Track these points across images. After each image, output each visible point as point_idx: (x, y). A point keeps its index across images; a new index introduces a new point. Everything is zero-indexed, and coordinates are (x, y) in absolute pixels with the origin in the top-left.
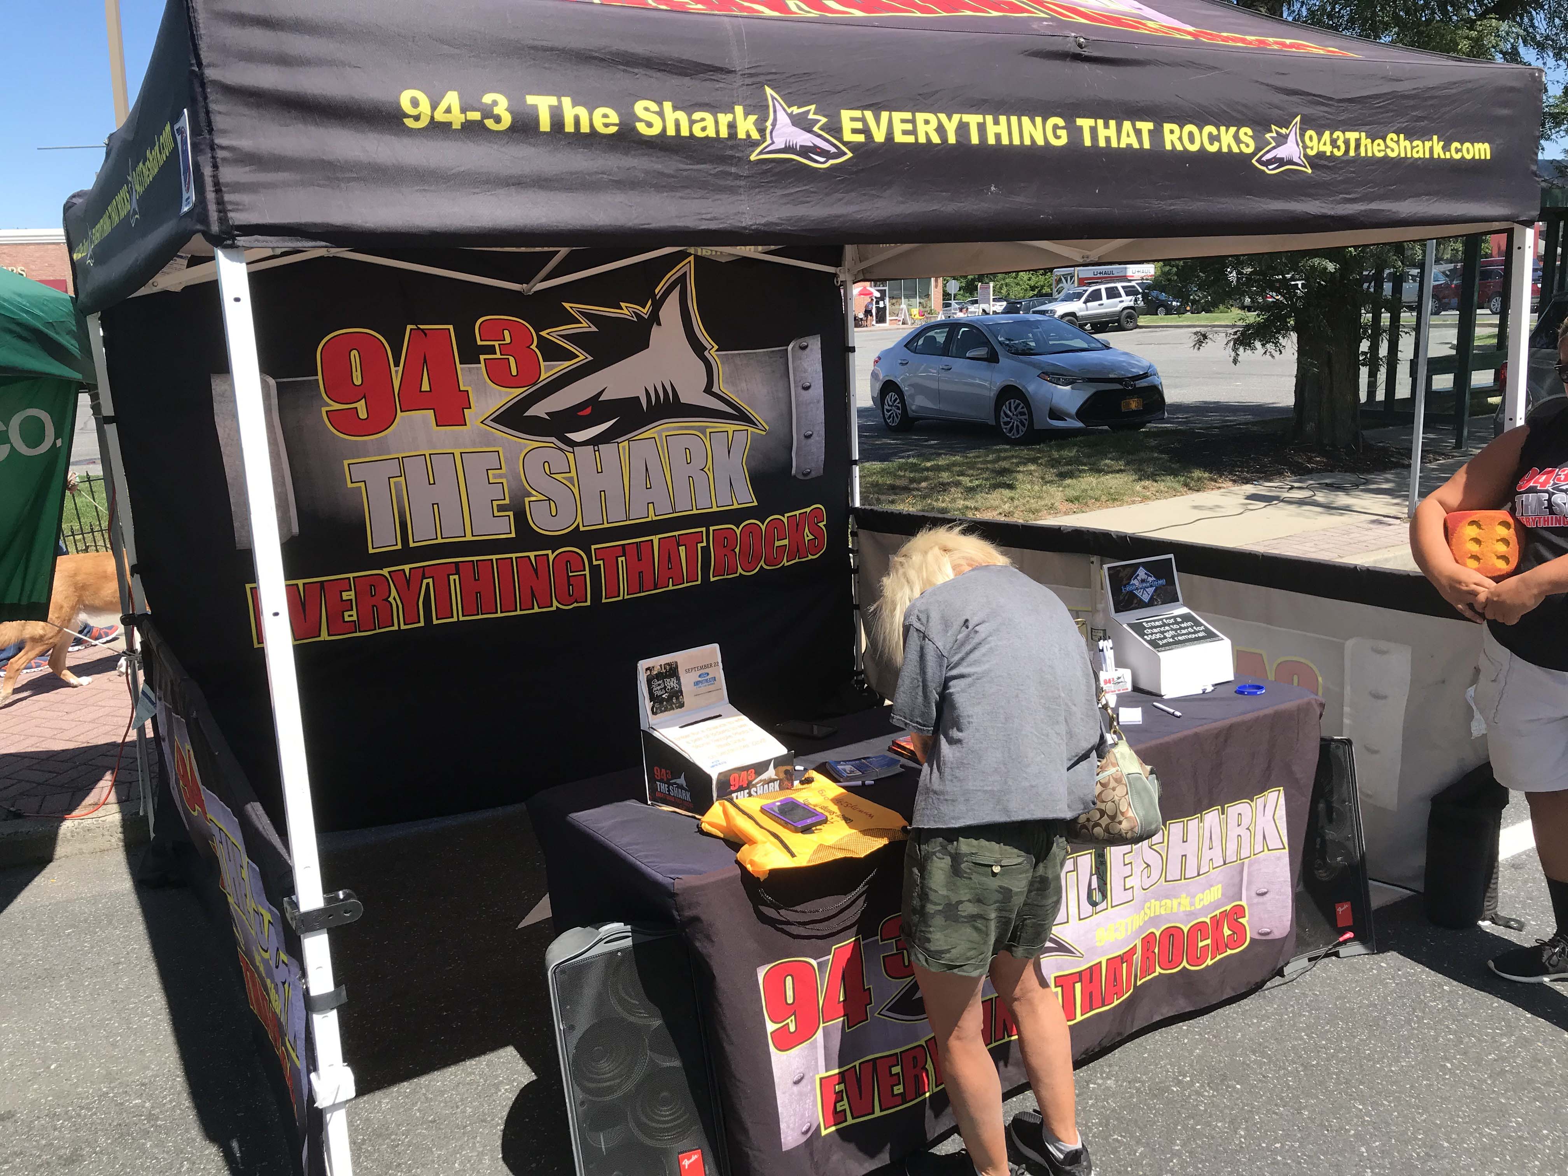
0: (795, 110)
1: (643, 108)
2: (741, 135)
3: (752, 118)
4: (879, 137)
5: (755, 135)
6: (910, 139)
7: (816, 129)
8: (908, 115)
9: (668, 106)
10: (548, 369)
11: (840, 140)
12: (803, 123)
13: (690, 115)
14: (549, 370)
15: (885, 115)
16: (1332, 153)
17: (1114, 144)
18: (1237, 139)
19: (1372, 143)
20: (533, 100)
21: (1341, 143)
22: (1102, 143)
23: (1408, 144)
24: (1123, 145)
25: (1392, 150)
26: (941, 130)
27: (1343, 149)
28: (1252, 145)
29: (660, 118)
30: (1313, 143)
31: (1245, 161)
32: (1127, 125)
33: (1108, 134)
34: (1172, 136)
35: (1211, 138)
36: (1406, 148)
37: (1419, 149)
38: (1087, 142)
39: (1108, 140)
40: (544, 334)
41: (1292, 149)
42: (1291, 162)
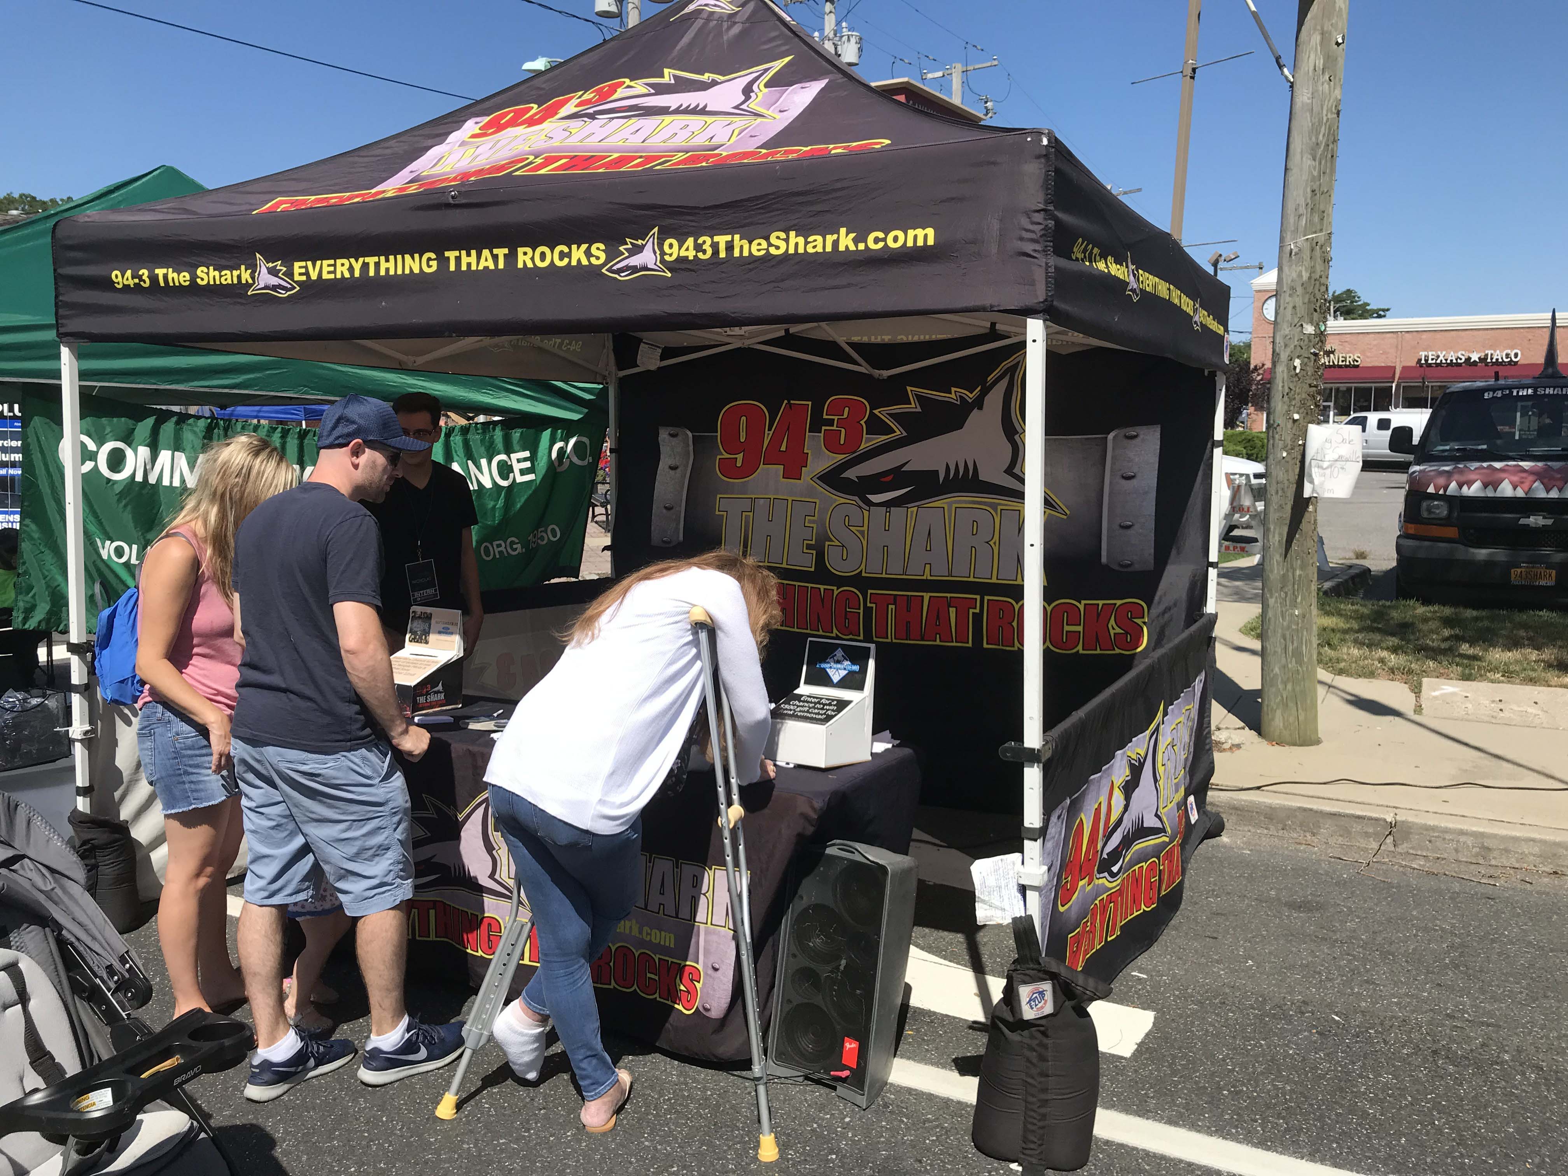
0: (271, 265)
1: (201, 271)
2: (244, 282)
3: (249, 271)
4: (314, 276)
5: (250, 281)
6: (332, 276)
7: (280, 275)
8: (332, 262)
9: (211, 268)
10: (868, 440)
11: (293, 280)
12: (273, 272)
13: (220, 272)
14: (869, 442)
15: (318, 263)
16: (696, 256)
17: (474, 268)
18: (588, 253)
19: (750, 243)
20: (157, 271)
21: (707, 247)
22: (464, 268)
23: (801, 240)
24: (481, 268)
25: (778, 248)
26: (351, 269)
27: (709, 252)
28: (603, 257)
29: (207, 275)
30: (673, 250)
31: (593, 272)
32: (486, 253)
33: (469, 261)
34: (525, 257)
35: (562, 256)
36: (797, 244)
37: (818, 244)
38: (452, 268)
39: (469, 265)
40: (876, 412)
41: (647, 257)
42: (646, 268)
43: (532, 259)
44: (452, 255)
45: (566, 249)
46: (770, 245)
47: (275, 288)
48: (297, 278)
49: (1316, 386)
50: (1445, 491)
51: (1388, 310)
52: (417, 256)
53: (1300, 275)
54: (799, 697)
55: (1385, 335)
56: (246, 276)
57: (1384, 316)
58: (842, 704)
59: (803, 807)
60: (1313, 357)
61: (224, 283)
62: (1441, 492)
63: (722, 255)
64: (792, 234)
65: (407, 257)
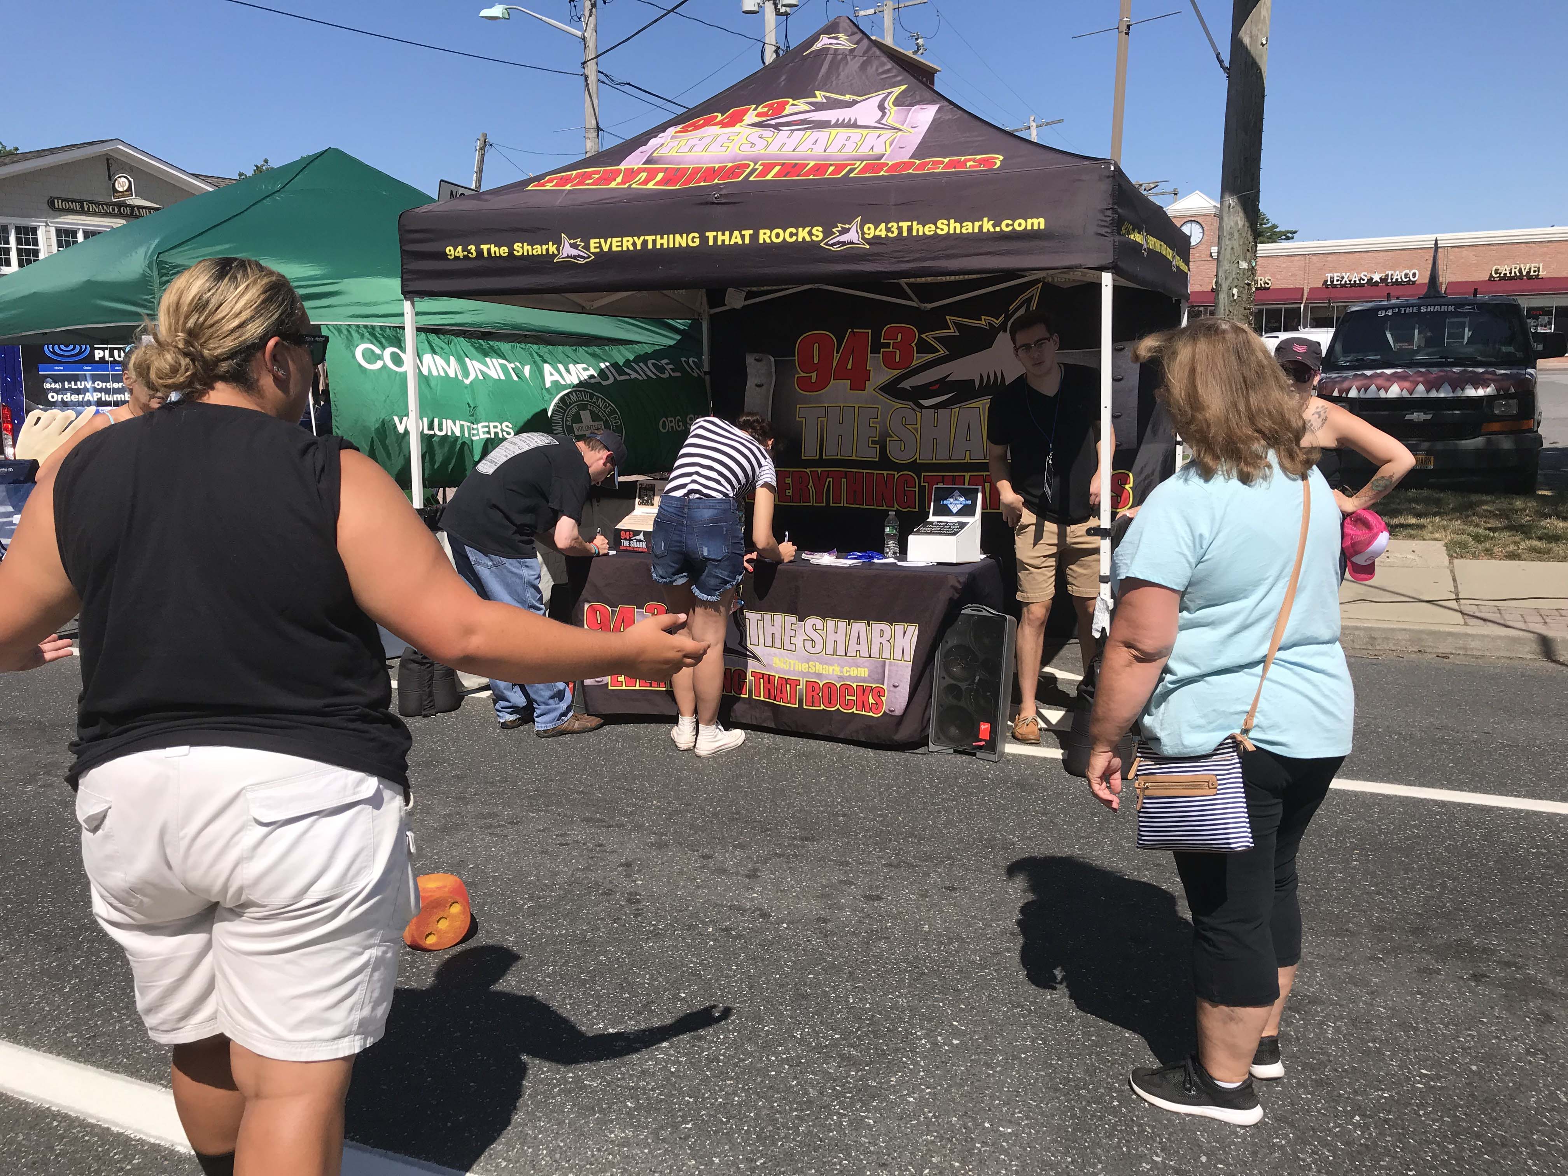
0: (572, 241)
1: (517, 246)
2: (551, 253)
3: (555, 246)
4: (606, 249)
5: (556, 252)
6: (620, 249)
7: (580, 248)
8: (620, 239)
9: (525, 244)
10: (918, 358)
11: (589, 251)
12: (574, 246)
13: (532, 247)
15: (609, 240)
16: (886, 235)
17: (727, 243)
18: (810, 233)
19: (924, 227)
20: (482, 246)
21: (895, 229)
22: (720, 243)
23: (958, 225)
24: (732, 243)
25: (942, 230)
26: (634, 244)
27: (896, 232)
28: (821, 236)
29: (521, 249)
30: (871, 231)
31: (815, 245)
32: (736, 233)
33: (723, 238)
34: (765, 236)
35: (791, 235)
36: (955, 228)
37: (969, 228)
38: (711, 243)
39: (723, 241)
40: (923, 336)
41: (853, 236)
42: (852, 243)
43: (770, 237)
44: (710, 235)
45: (794, 231)
46: (937, 228)
47: (575, 257)
48: (592, 250)
49: (1249, 309)
50: (1347, 394)
51: (1295, 232)
52: (684, 235)
53: (1237, 224)
54: (932, 523)
55: (1293, 258)
56: (553, 249)
57: (1292, 238)
58: (962, 525)
59: (953, 582)
60: (1246, 287)
61: (535, 253)
62: (1344, 395)
63: (905, 234)
64: (952, 221)
65: (677, 236)
